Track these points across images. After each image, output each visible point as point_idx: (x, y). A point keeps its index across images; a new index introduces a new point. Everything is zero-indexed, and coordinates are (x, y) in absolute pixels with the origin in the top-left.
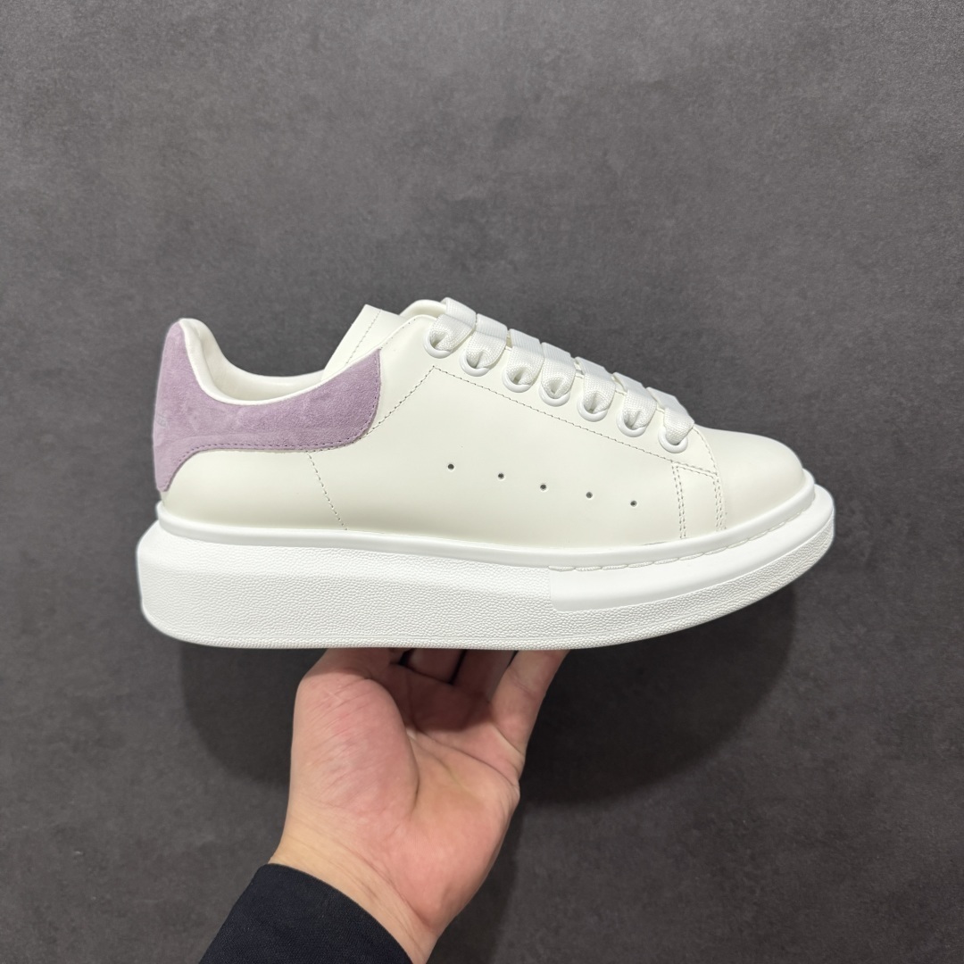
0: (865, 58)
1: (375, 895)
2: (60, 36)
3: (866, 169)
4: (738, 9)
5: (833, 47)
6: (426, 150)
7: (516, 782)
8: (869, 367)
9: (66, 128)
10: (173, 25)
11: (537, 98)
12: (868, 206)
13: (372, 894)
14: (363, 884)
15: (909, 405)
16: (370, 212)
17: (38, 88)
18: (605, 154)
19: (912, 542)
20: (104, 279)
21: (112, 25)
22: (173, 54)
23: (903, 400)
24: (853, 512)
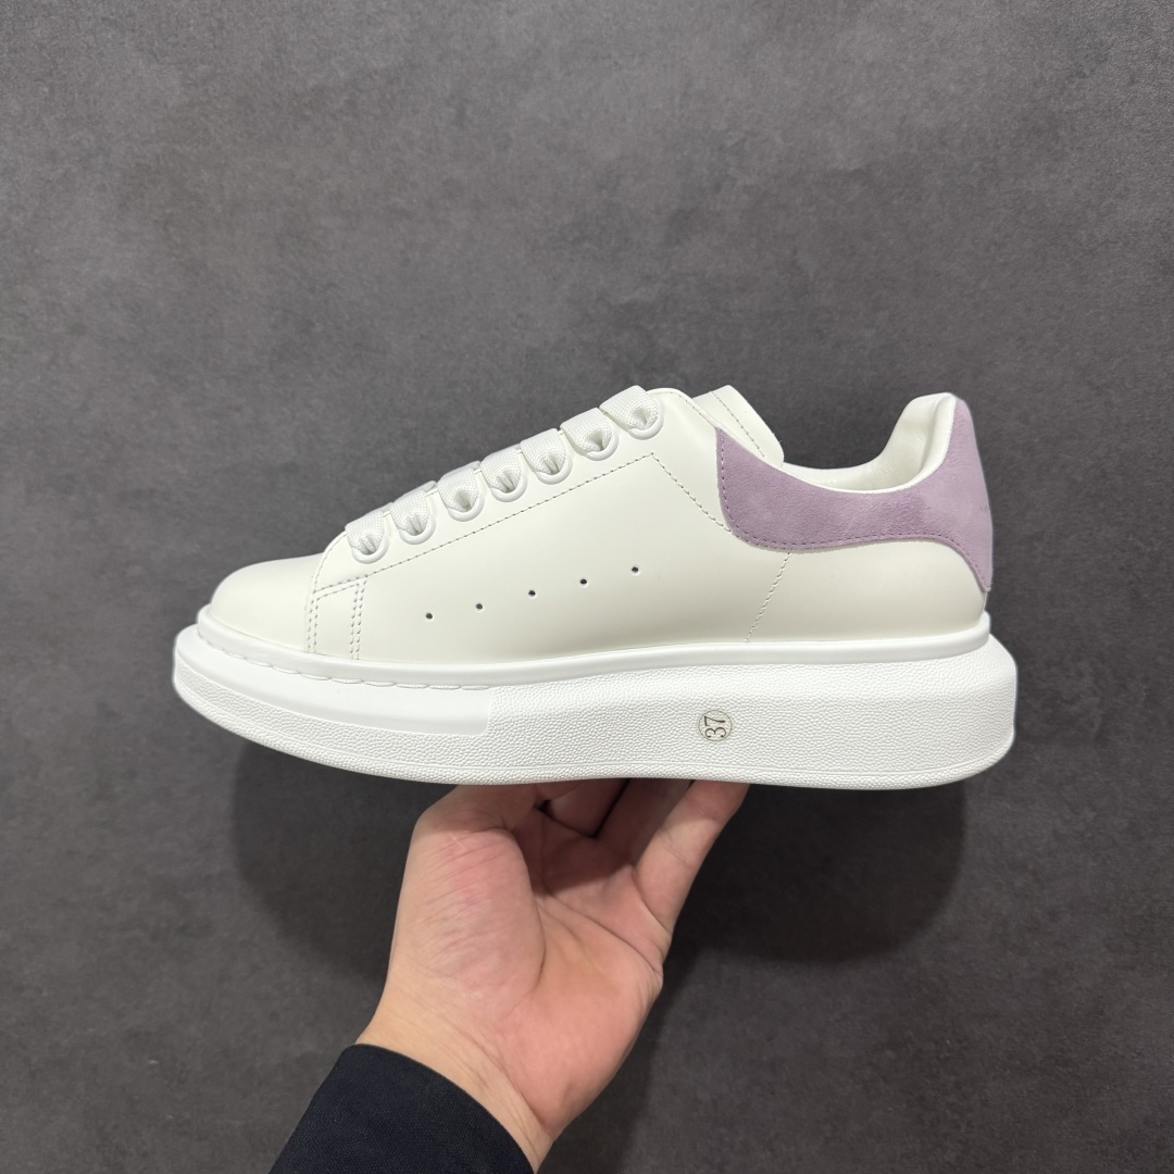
0: (1100, 146)
1: (485, 1084)
2: (166, 106)
3: (1100, 274)
4: (952, 88)
5: (1062, 133)
6: (587, 245)
7: (659, 968)
8: (1102, 505)
9: (168, 211)
10: (296, 95)
11: (717, 188)
12: (1102, 318)
13: (482, 1082)
14: (471, 1069)
15: (1148, 550)
16: (520, 316)
17: (138, 165)
18: (795, 252)
19: (1150, 711)
20: (207, 385)
21: (226, 94)
22: (296, 128)
23: (1140, 544)
24: (1081, 675)
